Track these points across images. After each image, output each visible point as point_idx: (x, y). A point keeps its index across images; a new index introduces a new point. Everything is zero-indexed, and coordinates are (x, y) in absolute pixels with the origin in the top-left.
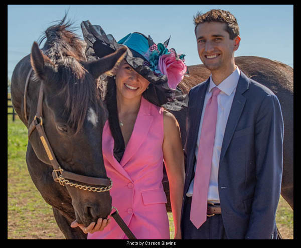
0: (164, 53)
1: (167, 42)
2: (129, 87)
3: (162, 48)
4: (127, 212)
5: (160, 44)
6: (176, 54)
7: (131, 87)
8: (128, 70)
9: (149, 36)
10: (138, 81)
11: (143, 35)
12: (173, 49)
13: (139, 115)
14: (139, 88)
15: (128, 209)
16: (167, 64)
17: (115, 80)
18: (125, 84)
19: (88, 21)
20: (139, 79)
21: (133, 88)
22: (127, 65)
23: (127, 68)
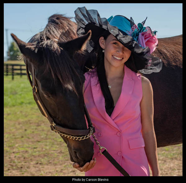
0: (143, 31)
1: (144, 22)
2: (116, 58)
3: (141, 27)
4: (117, 154)
5: (139, 24)
6: (151, 31)
7: (118, 58)
8: (115, 45)
9: (131, 18)
10: (123, 53)
11: (125, 17)
12: (149, 27)
13: (124, 79)
14: (123, 58)
15: (118, 152)
16: (145, 39)
17: (104, 53)
18: (113, 56)
19: (84, 7)
20: (124, 52)
21: (119, 59)
22: (115, 41)
23: (114, 43)
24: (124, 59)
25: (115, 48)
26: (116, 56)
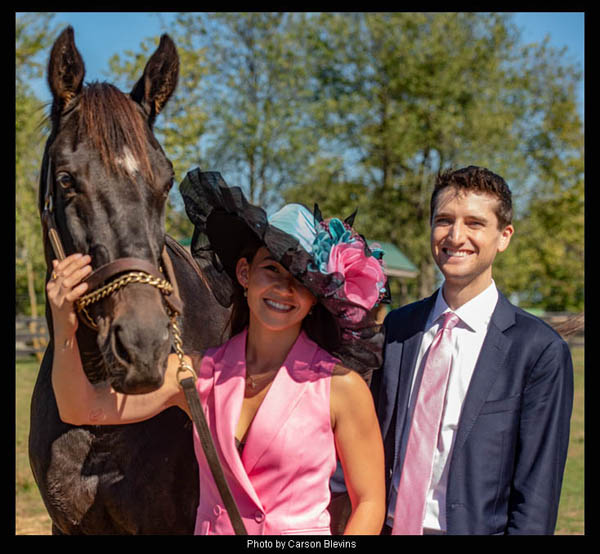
0: (344, 242)
2: (274, 304)
7: (278, 305)
8: (269, 272)
14: (293, 307)
18: (265, 300)
20: (293, 289)
21: (282, 307)
22: (269, 263)
23: (269, 268)
24: (295, 310)
25: (271, 279)
26: (274, 301)
